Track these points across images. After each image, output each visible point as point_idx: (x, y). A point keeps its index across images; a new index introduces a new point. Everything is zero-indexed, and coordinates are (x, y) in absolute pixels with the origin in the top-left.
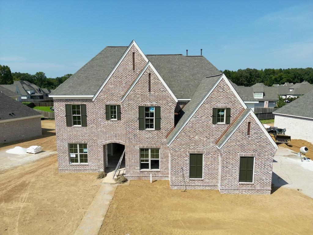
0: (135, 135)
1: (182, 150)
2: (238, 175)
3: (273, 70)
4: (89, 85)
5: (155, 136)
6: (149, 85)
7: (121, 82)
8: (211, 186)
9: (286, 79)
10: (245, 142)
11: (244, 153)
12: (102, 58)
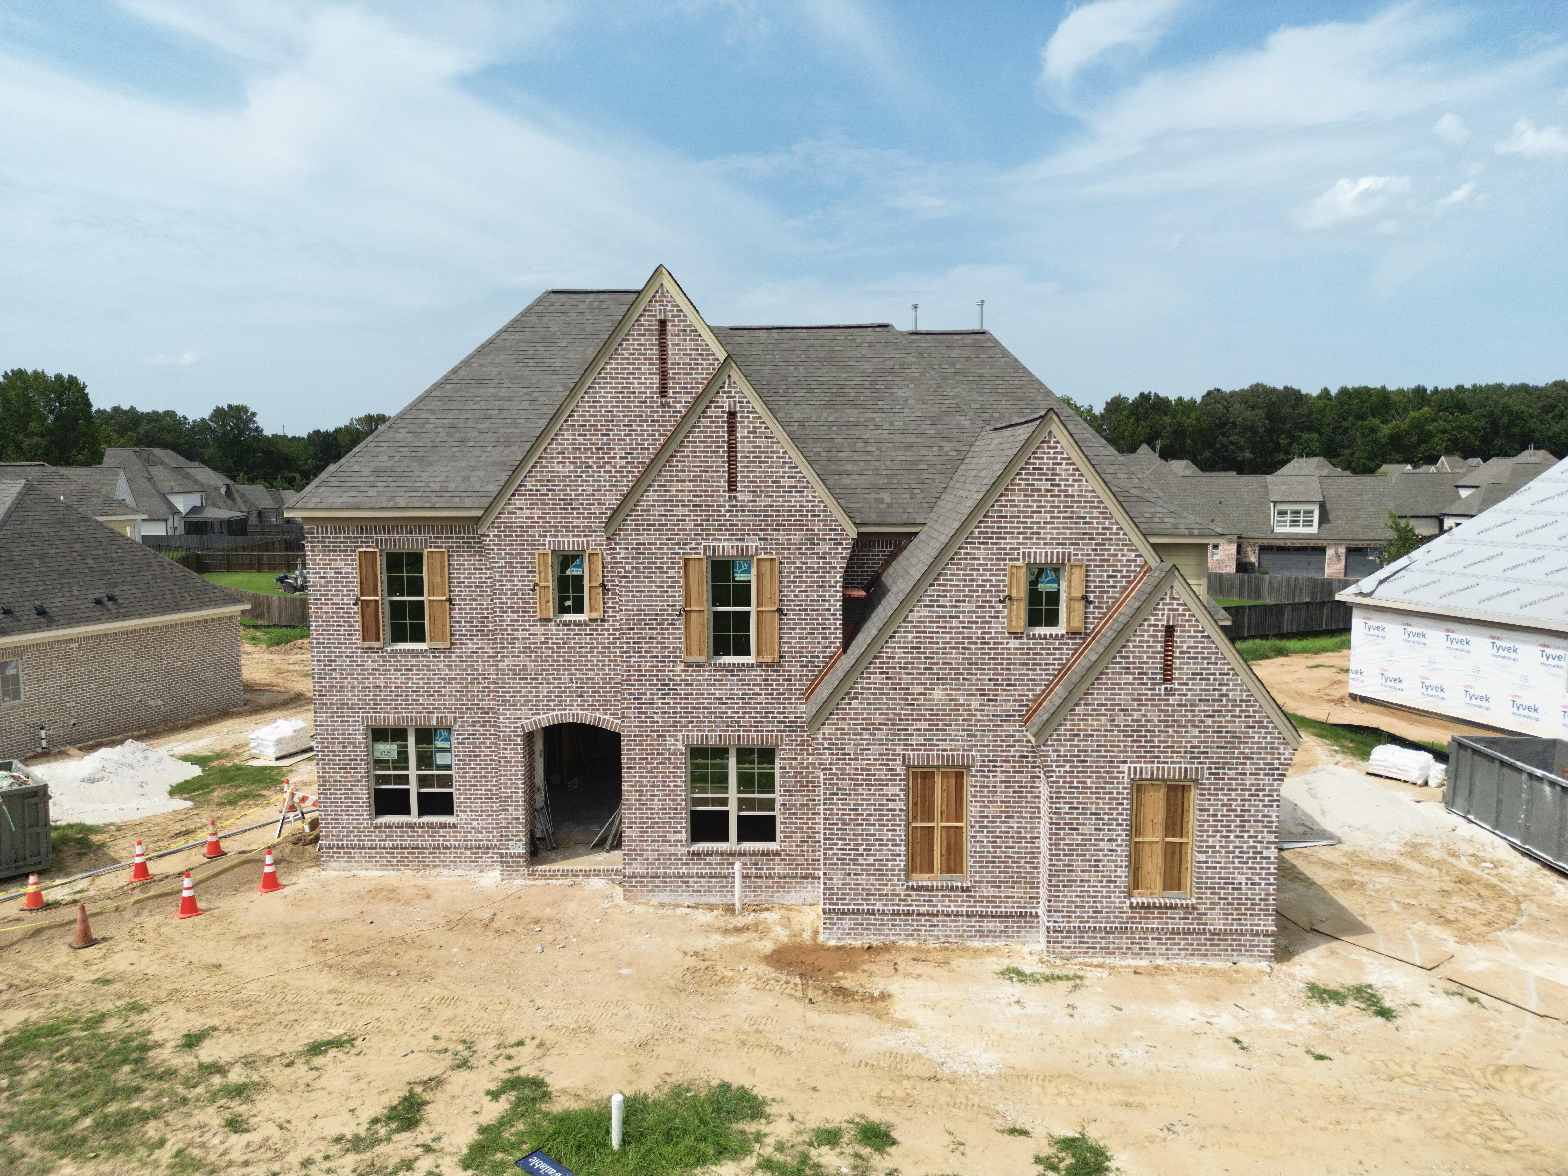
0: (667, 688)
1: (875, 750)
2: (1124, 864)
3: (1383, 393)
4: (465, 463)
5: (757, 690)
6: (732, 463)
7: (604, 453)
8: (1006, 917)
9: (1446, 437)
10: (1154, 715)
11: (1149, 766)
12: (526, 341)
